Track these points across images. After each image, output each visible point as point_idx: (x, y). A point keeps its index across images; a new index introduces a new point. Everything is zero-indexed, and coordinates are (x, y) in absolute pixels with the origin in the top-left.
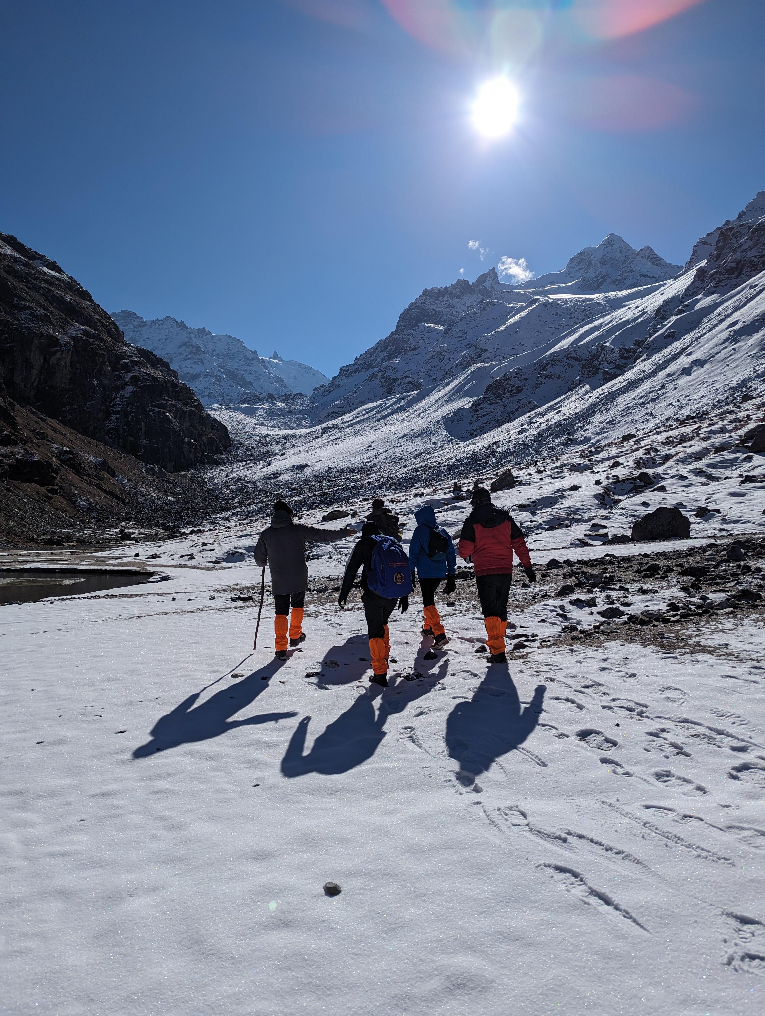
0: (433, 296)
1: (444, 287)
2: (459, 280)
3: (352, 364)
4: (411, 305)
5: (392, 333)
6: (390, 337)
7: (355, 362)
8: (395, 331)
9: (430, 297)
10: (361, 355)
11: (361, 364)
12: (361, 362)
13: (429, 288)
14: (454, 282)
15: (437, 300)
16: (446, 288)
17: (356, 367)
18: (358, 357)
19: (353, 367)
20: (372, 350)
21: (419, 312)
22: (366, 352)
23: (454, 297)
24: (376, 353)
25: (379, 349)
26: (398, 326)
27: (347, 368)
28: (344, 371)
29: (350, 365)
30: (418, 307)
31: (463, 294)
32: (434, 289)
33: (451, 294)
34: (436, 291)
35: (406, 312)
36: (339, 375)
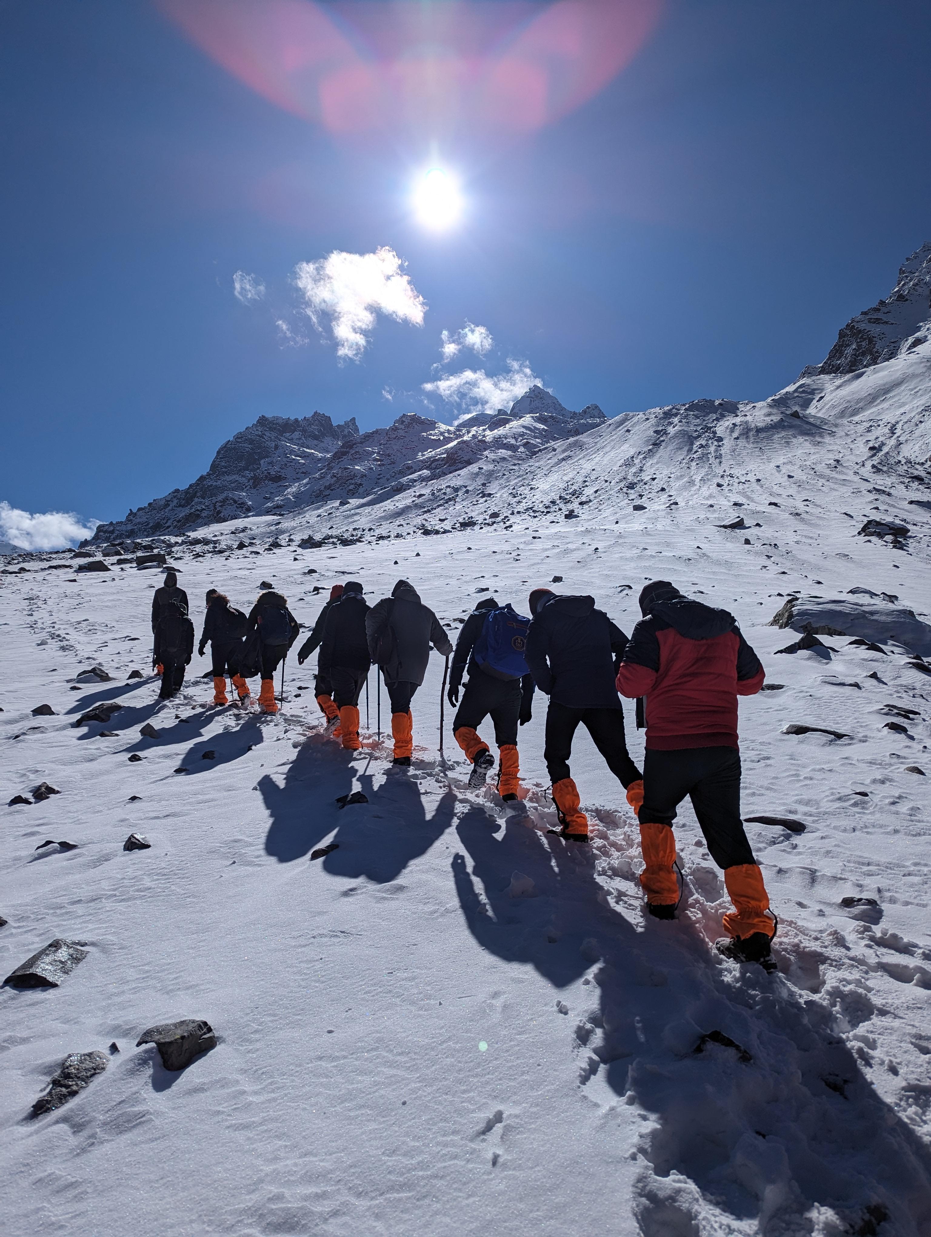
0: (275, 429)
1: (292, 418)
2: (316, 413)
3: (121, 522)
4: (239, 437)
5: (202, 478)
6: (197, 484)
7: (128, 520)
8: (209, 474)
9: (271, 429)
10: (140, 509)
11: (139, 523)
12: (138, 520)
13: (269, 415)
14: (309, 415)
15: (282, 436)
16: (296, 420)
17: (129, 527)
18: (135, 511)
19: (124, 528)
20: (163, 502)
21: (252, 449)
22: (150, 504)
23: (310, 436)
24: (170, 508)
25: (175, 501)
26: (214, 466)
27: (112, 528)
28: (105, 532)
29: (118, 523)
30: (251, 442)
31: (323, 435)
32: (278, 418)
33: (304, 431)
34: (280, 421)
35: (228, 446)
36: (93, 538)
